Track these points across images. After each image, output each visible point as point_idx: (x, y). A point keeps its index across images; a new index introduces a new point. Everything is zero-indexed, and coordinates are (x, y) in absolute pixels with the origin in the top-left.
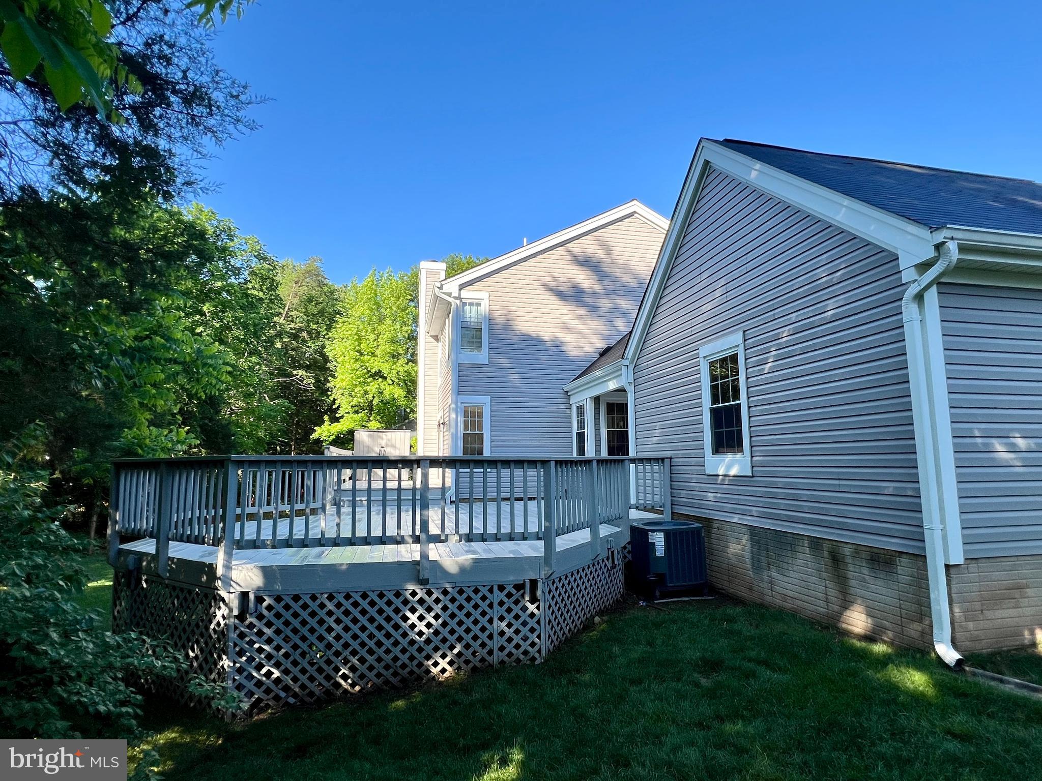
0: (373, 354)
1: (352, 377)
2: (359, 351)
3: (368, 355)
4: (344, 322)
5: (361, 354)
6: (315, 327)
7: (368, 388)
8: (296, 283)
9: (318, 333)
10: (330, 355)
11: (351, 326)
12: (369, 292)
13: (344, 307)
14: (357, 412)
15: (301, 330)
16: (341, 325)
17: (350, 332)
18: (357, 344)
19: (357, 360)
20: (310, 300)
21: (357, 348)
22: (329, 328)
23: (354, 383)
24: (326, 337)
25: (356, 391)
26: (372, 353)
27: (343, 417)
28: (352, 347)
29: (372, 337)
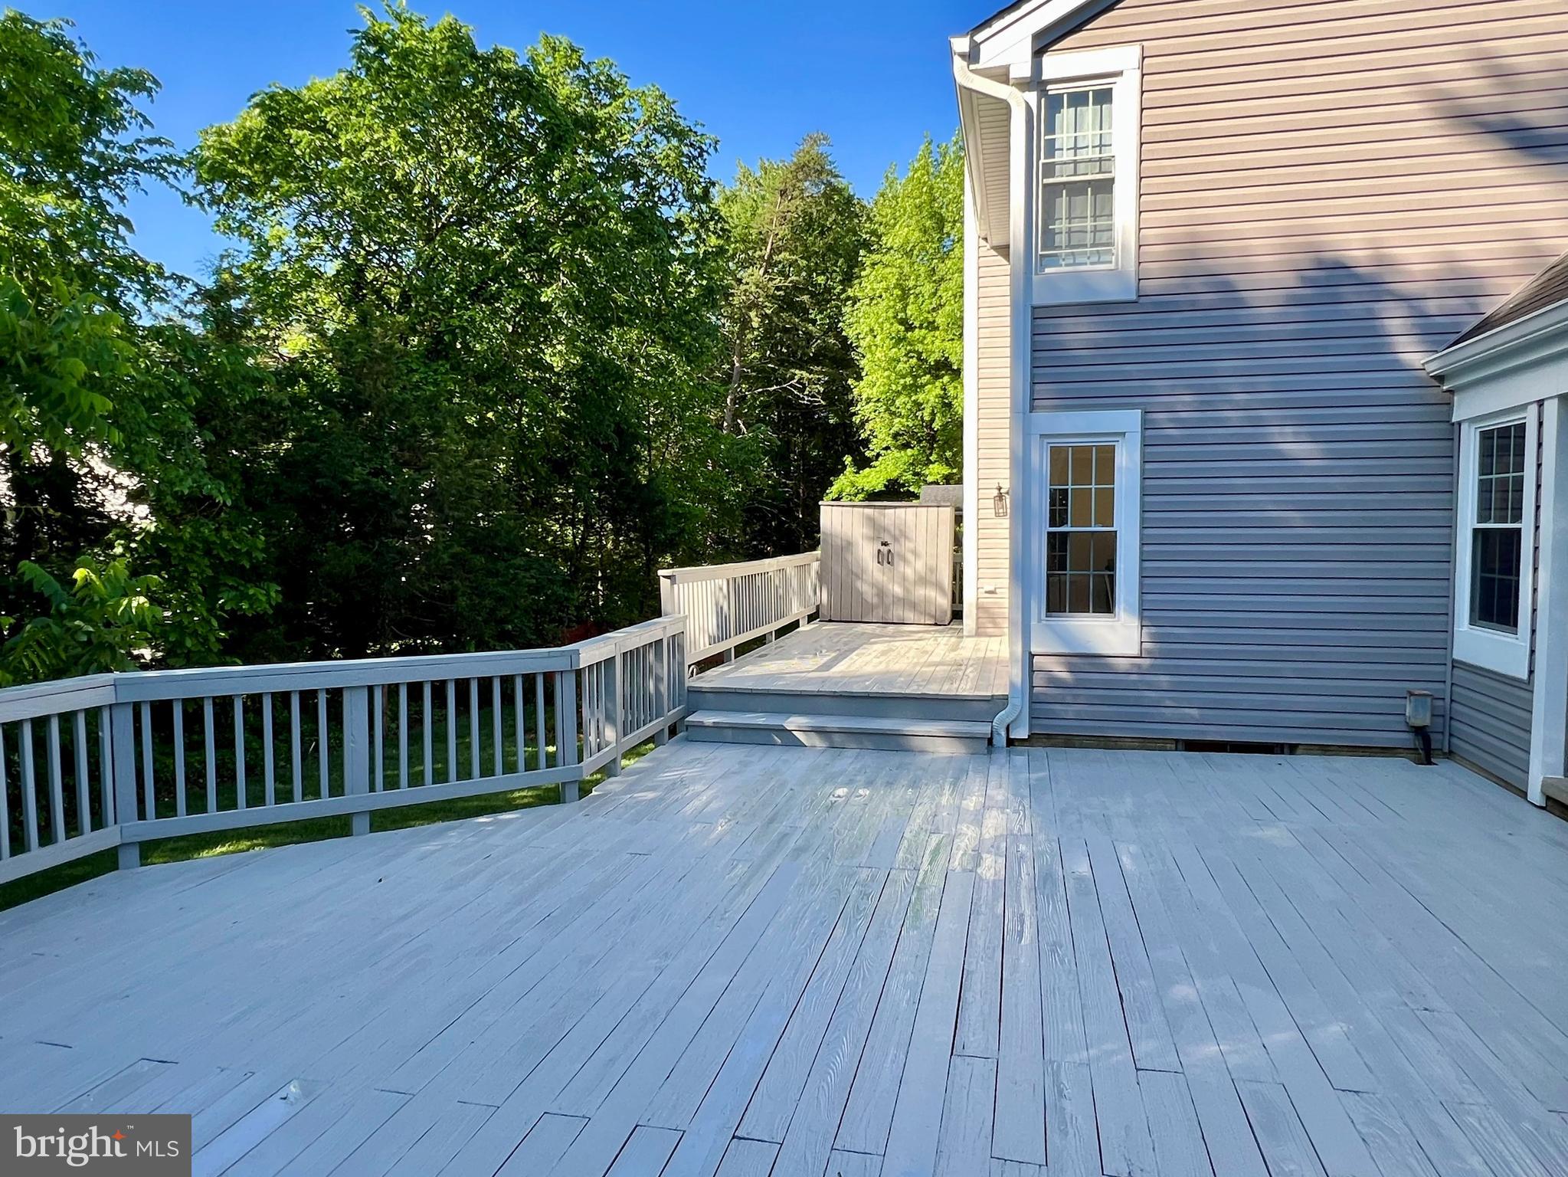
0: (932, 326)
1: (888, 377)
2: (903, 322)
3: (921, 327)
4: (874, 264)
5: (910, 328)
6: (821, 280)
7: (921, 397)
8: (783, 193)
9: (828, 290)
10: (849, 333)
11: (888, 270)
12: (916, 193)
13: (873, 233)
14: (906, 446)
15: (796, 289)
16: (868, 270)
17: (884, 284)
18: (899, 306)
19: (900, 340)
20: (810, 223)
21: (901, 315)
22: (848, 279)
23: (894, 387)
24: (843, 296)
25: (897, 403)
26: (930, 323)
27: (878, 455)
28: (891, 314)
29: (927, 288)
